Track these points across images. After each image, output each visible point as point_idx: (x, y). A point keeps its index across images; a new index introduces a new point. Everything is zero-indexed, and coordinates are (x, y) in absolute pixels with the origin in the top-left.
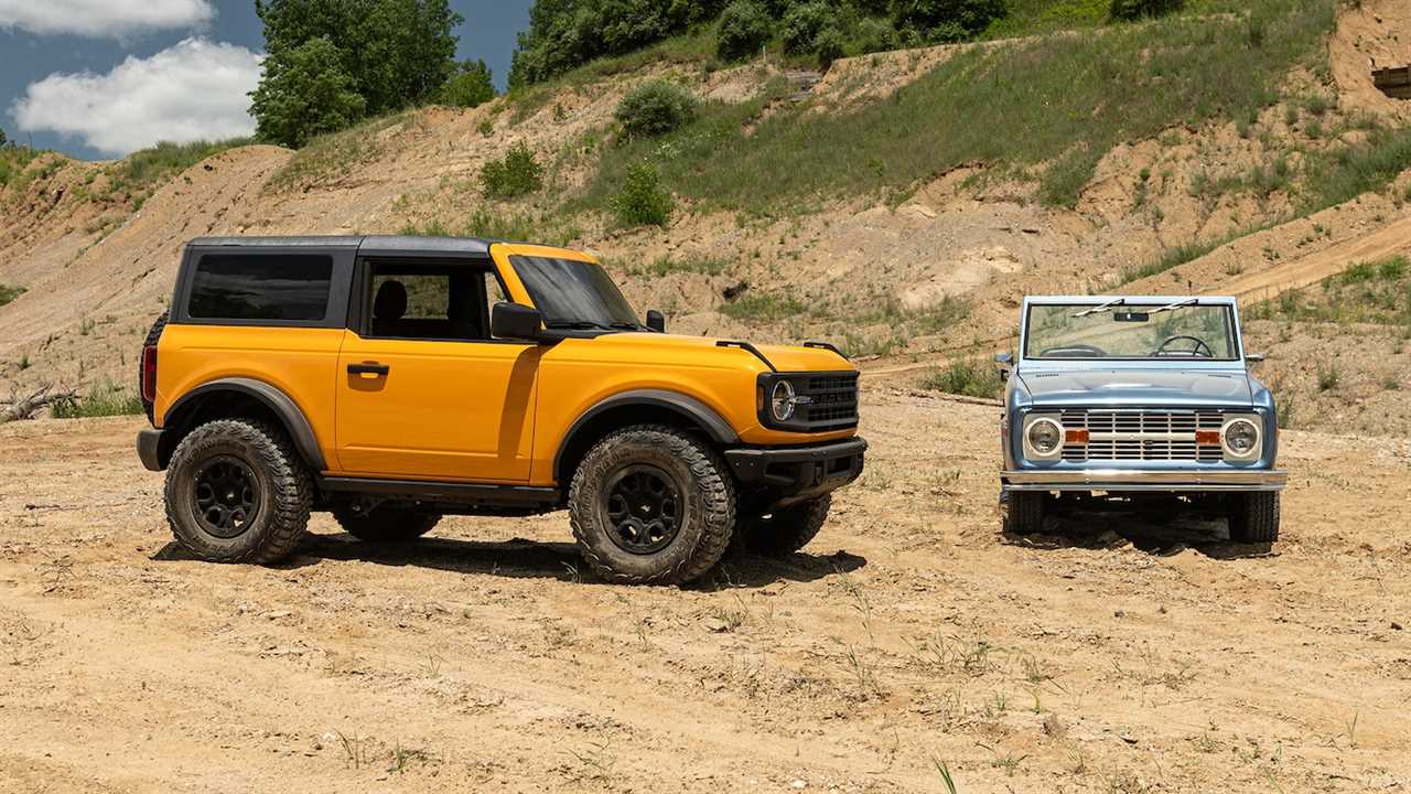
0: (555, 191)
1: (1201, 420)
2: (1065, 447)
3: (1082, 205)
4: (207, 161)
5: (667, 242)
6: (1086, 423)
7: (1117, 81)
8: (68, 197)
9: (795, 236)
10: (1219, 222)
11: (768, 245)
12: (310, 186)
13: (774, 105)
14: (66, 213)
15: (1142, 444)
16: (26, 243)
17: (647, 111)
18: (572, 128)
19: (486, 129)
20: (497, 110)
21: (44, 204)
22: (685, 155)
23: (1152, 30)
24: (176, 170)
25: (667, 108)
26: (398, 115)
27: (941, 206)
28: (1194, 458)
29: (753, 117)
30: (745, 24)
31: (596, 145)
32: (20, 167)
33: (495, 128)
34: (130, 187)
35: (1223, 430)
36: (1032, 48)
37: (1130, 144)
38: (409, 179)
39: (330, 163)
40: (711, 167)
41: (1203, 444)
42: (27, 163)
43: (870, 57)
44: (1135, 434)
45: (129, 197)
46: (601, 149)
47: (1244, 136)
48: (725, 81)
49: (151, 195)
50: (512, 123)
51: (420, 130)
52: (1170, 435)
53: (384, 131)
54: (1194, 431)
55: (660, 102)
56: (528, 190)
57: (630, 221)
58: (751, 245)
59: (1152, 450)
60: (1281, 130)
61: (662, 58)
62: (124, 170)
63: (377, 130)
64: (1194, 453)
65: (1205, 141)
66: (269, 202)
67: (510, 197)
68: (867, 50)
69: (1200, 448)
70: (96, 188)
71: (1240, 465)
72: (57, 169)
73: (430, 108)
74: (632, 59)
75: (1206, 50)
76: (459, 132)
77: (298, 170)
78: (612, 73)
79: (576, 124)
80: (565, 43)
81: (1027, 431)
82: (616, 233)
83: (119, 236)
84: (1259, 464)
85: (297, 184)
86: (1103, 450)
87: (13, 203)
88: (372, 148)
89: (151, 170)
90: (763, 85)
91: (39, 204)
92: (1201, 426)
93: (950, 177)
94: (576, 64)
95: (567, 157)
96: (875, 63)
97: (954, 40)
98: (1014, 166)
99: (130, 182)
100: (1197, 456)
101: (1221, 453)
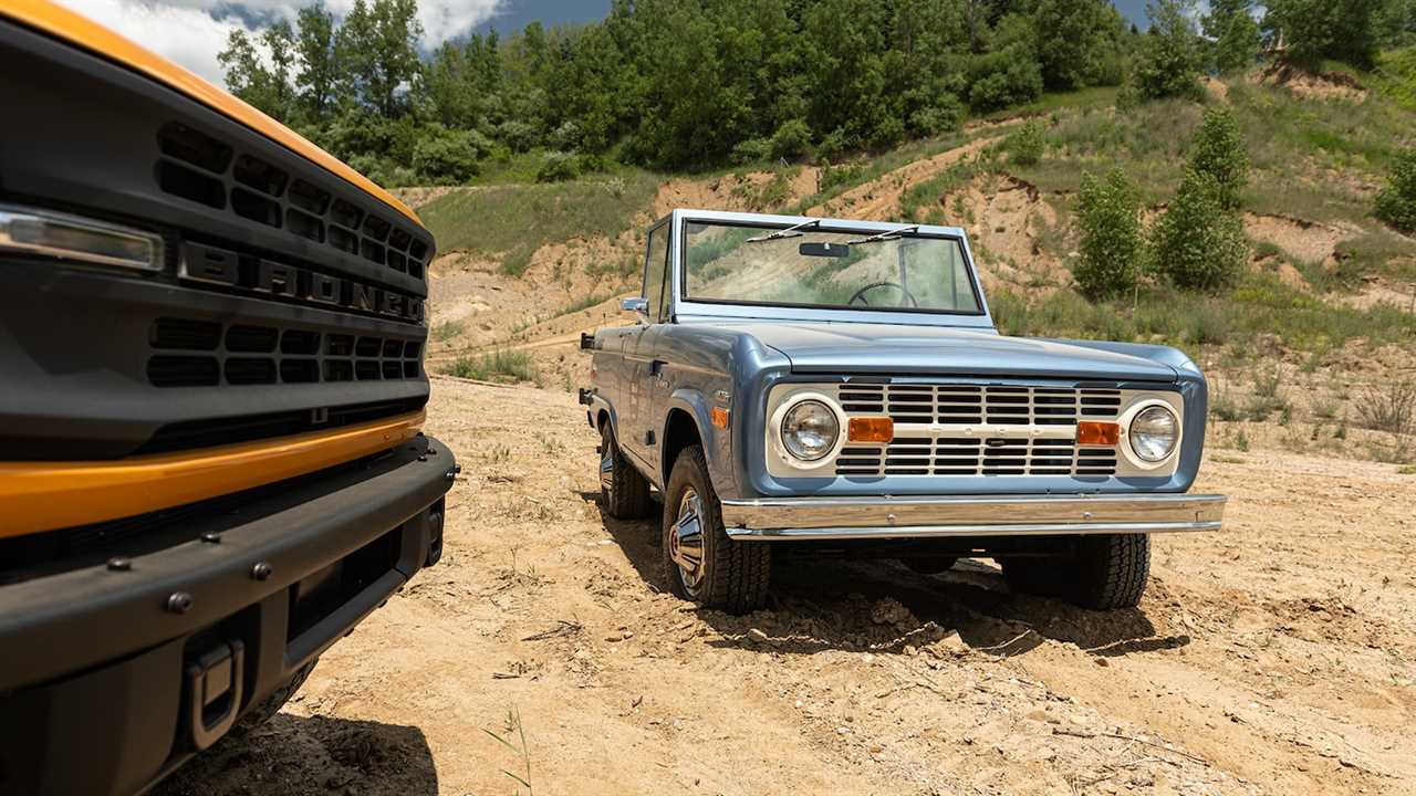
1: (1084, 401)
2: (844, 451)
3: (525, 277)
6: (886, 403)
7: (543, 212)
10: (601, 289)
15: (983, 446)
23: (561, 188)
27: (442, 273)
28: (1068, 472)
35: (1123, 421)
36: (495, 192)
37: (551, 245)
41: (1087, 446)
43: (400, 189)
44: (974, 427)
47: (613, 245)
52: (1032, 429)
54: (1071, 422)
59: (1002, 455)
60: (632, 243)
64: (1069, 462)
65: (592, 246)
68: (398, 186)
69: (1081, 453)
75: (591, 200)
81: (777, 418)
84: (1176, 483)
86: (911, 456)
92: (1084, 412)
93: (448, 257)
96: (403, 193)
97: (450, 185)
98: (485, 253)
100: (1073, 468)
101: (1113, 463)
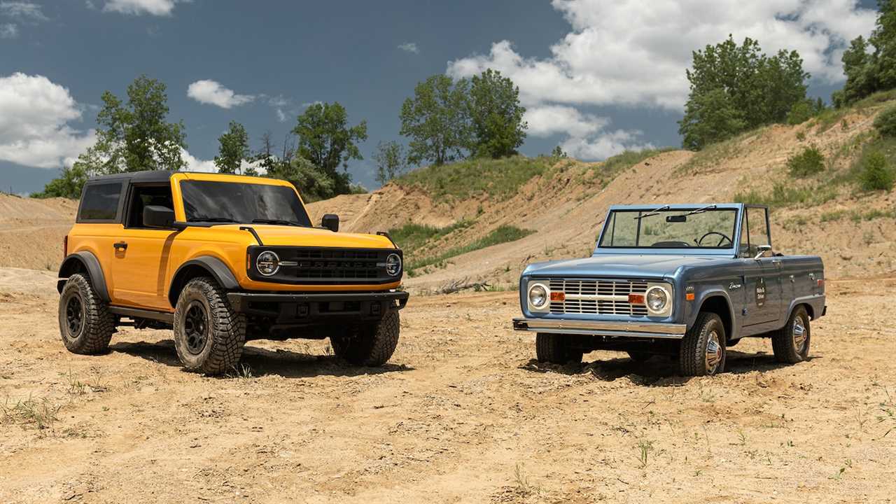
0: (832, 171)
2: (550, 304)
4: (647, 160)
5: (887, 200)
6: (564, 287)
8: (573, 181)
12: (697, 173)
14: (569, 191)
15: (597, 303)
16: (546, 207)
17: (891, 122)
18: (850, 134)
19: (801, 136)
20: (811, 126)
21: (560, 186)
24: (629, 165)
26: (756, 131)
28: (629, 314)
31: (862, 143)
32: (549, 166)
33: (807, 136)
34: (603, 176)
38: (751, 167)
39: (711, 159)
41: (634, 304)
42: (554, 164)
44: (594, 296)
45: (602, 181)
46: (864, 146)
49: (613, 180)
50: (818, 133)
51: (766, 139)
52: (613, 297)
53: (745, 140)
54: (628, 294)
56: (815, 171)
57: (867, 188)
59: (603, 307)
62: (603, 166)
63: (741, 140)
64: (629, 310)
66: (672, 182)
67: (805, 175)
70: (587, 176)
71: (657, 320)
72: (569, 167)
76: (787, 139)
77: (693, 163)
78: (884, 101)
79: (854, 131)
80: (857, 84)
81: (529, 292)
82: (858, 195)
83: (591, 202)
84: (670, 319)
85: (690, 171)
86: (573, 306)
87: (544, 186)
88: (736, 149)
89: (617, 166)
91: (557, 186)
92: (633, 291)
94: (863, 96)
95: (844, 151)
99: (604, 173)
100: (632, 312)
101: (646, 311)
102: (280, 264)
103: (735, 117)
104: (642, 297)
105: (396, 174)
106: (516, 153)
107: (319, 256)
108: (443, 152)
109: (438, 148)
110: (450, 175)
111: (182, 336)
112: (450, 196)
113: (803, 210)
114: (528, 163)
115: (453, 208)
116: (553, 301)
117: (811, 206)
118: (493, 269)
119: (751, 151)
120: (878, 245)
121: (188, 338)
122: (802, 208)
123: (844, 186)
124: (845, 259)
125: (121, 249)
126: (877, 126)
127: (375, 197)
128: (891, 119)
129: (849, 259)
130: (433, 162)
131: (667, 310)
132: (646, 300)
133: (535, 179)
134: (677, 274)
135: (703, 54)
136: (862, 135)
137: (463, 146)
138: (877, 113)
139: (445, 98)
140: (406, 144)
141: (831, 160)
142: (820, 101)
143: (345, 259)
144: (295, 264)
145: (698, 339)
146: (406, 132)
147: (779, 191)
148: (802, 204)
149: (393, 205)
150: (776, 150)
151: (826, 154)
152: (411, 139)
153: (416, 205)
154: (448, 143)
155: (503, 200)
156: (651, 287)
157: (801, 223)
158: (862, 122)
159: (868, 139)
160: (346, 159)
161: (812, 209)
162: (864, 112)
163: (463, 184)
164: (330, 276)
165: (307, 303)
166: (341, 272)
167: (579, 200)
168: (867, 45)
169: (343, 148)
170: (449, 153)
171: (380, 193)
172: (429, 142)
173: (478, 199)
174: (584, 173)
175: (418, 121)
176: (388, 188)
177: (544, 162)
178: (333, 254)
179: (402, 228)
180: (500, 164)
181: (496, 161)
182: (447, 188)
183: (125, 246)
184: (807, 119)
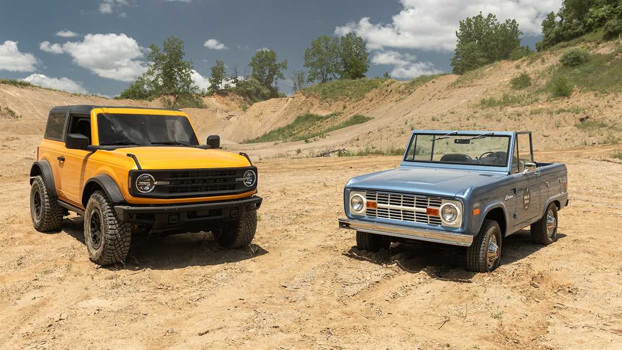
0: (535, 86)
1: (430, 202)
2: (367, 210)
4: (433, 80)
5: (567, 102)
6: (377, 198)
8: (394, 91)
9: (614, 100)
11: (602, 103)
12: (460, 87)
13: (620, 54)
14: (391, 96)
15: (401, 212)
16: (379, 105)
17: (570, 59)
18: (546, 66)
19: (518, 67)
20: (524, 61)
21: (387, 94)
22: (582, 72)
24: (424, 83)
25: (578, 58)
26: (493, 64)
28: (427, 222)
29: (611, 59)
30: (614, 26)
31: (553, 71)
32: (381, 83)
33: (522, 67)
34: (410, 88)
35: (440, 209)
38: (490, 83)
39: (468, 80)
40: (590, 77)
42: (384, 82)
44: (398, 206)
45: (409, 91)
46: (554, 72)
48: (603, 47)
49: (415, 90)
50: (528, 65)
51: (498, 68)
52: (415, 209)
53: (487, 69)
54: (426, 207)
55: (575, 55)
56: (526, 86)
57: (556, 96)
58: (596, 103)
59: (407, 215)
61: (583, 40)
62: (410, 83)
63: (485, 69)
66: (447, 92)
67: (520, 88)
69: (430, 217)
70: (401, 89)
71: (449, 230)
72: (392, 84)
73: (503, 61)
74: (573, 42)
76: (510, 68)
77: (458, 82)
78: (565, 47)
79: (548, 64)
80: (550, 38)
82: (551, 99)
83: (403, 102)
84: (460, 230)
85: (456, 86)
86: (384, 213)
87: (378, 94)
88: (482, 74)
89: (417, 83)
90: (617, 48)
91: (385, 94)
92: (430, 205)
94: (553, 45)
95: (542, 75)
99: (410, 87)
100: (429, 221)
101: (441, 221)
102: (156, 183)
103: (481, 57)
104: (438, 211)
105: (303, 86)
106: (364, 76)
107: (188, 176)
108: (326, 76)
109: (323, 73)
110: (329, 88)
111: (89, 233)
112: (330, 99)
113: (520, 108)
114: (370, 81)
115: (330, 105)
116: (368, 208)
117: (524, 105)
118: (350, 139)
119: (490, 75)
120: (564, 128)
121: (93, 235)
122: (519, 106)
123: (543, 94)
124: (545, 136)
125: (62, 162)
126: (562, 61)
127: (290, 99)
128: (569, 57)
129: (548, 136)
130: (321, 81)
131: (457, 222)
132: (440, 214)
133: (374, 90)
134: (466, 194)
135: (465, 22)
136: (553, 66)
137: (336, 72)
138: (562, 54)
139: (327, 47)
140: (307, 72)
141: (535, 80)
142: (528, 47)
143: (209, 177)
144: (168, 183)
145: (481, 244)
146: (307, 65)
147: (505, 97)
148: (519, 105)
149: (300, 104)
150: (504, 75)
151: (532, 76)
152: (309, 69)
153: (312, 104)
154: (328, 71)
155: (357, 101)
156: (445, 203)
157: (519, 115)
158: (553, 59)
159: (557, 68)
160: (276, 79)
161: (524, 107)
162: (554, 53)
163: (336, 93)
164: (197, 191)
165: (178, 213)
166: (207, 187)
167: (397, 101)
168: (556, 17)
169: (275, 74)
170: (329, 76)
171: (293, 97)
172: (319, 70)
173: (344, 101)
174: (399, 87)
175: (313, 59)
176: (297, 95)
177: (379, 81)
178: (200, 174)
179: (304, 115)
180: (355, 82)
181: (353, 81)
182: (328, 95)
183: (63, 160)
184: (521, 57)
